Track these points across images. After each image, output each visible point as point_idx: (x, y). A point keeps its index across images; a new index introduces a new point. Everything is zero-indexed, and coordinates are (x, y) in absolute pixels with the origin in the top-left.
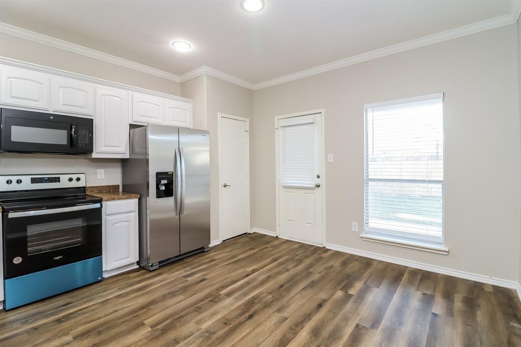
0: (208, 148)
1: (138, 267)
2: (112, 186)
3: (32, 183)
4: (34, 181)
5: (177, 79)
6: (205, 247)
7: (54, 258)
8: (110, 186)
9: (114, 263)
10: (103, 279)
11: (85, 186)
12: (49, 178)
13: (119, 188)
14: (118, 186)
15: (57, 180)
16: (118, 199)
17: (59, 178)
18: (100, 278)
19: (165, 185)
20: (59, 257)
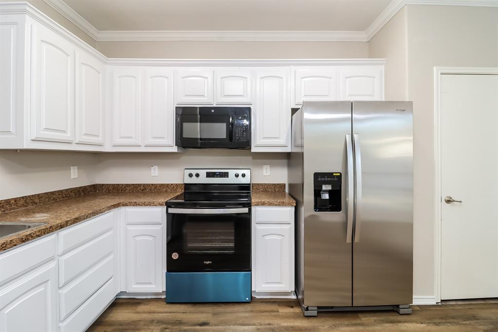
0: (412, 138)
1: (294, 297)
2: (278, 184)
3: (207, 177)
4: (209, 175)
5: (362, 36)
6: (400, 307)
7: (205, 262)
8: (275, 184)
9: (263, 286)
10: (252, 300)
11: (249, 183)
12: (219, 173)
13: (285, 188)
14: (285, 185)
15: (226, 175)
16: (269, 205)
17: (228, 173)
18: (247, 299)
19: (330, 192)
20: (208, 262)
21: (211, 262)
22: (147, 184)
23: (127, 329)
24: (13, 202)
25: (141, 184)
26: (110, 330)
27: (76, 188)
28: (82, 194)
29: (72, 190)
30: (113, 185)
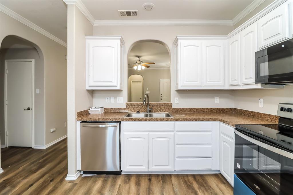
7: (255, 185)
20: (257, 187)
21: (259, 189)
22: (256, 112)
23: (204, 187)
24: (185, 109)
25: (253, 112)
26: (201, 181)
27: (217, 108)
28: (222, 112)
29: (214, 109)
30: (240, 110)
